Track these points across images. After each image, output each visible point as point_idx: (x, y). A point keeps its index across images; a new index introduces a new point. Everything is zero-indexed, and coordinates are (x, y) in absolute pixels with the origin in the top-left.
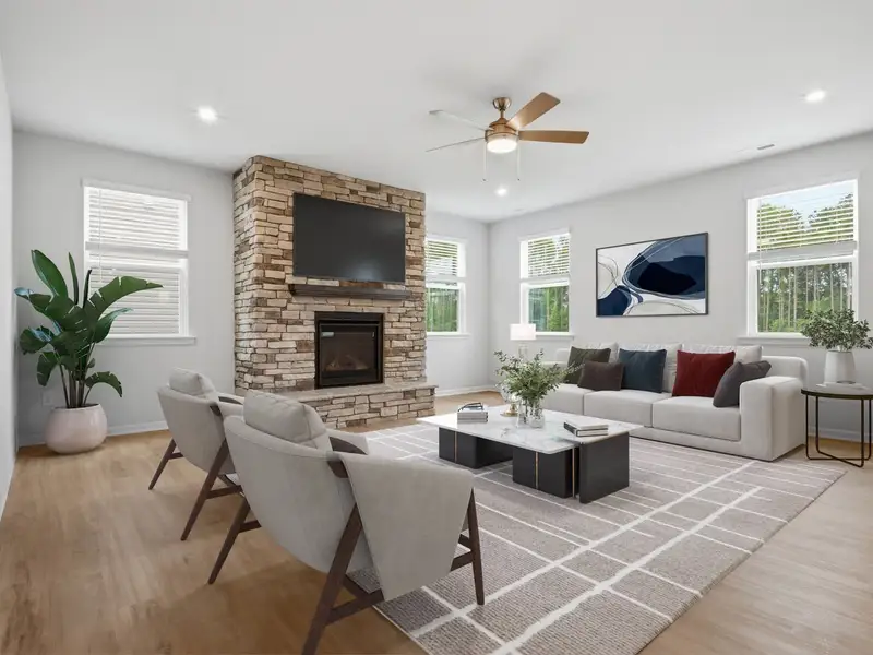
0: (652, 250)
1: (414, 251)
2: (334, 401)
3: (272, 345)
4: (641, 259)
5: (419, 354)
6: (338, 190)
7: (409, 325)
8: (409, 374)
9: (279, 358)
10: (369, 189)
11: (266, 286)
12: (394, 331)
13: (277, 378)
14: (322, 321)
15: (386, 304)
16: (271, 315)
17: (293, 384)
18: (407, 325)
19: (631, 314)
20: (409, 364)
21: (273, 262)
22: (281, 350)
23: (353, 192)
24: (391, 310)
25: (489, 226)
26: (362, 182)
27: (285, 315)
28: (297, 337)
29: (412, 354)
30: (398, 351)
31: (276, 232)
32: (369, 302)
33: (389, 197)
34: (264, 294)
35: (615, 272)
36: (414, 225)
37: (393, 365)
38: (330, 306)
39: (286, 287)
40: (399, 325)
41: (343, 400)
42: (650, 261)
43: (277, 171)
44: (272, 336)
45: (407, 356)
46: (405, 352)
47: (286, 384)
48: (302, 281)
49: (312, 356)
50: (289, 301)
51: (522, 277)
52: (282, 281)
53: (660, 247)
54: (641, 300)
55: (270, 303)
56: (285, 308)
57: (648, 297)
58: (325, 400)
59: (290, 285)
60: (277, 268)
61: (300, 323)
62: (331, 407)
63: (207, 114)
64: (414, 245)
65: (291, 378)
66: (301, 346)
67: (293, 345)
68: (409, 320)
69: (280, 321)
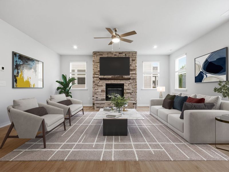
0: (209, 57)
1: (133, 67)
2: (105, 104)
3: (96, 91)
4: (207, 60)
5: (134, 94)
6: (111, 55)
7: (132, 86)
8: (131, 99)
9: (97, 93)
10: (120, 53)
11: (95, 78)
12: (126, 88)
13: (97, 98)
14: (108, 86)
15: (125, 81)
16: (96, 84)
17: (100, 99)
18: (130, 86)
19: (204, 82)
20: (131, 96)
21: (96, 73)
22: (98, 92)
23: (115, 55)
24: (126, 83)
25: (169, 56)
26: (118, 52)
27: (99, 84)
28: (101, 89)
29: (132, 94)
30: (128, 93)
31: (97, 67)
32: (119, 81)
33: (125, 54)
34: (94, 80)
35: (200, 66)
36: (133, 60)
37: (127, 96)
38: (109, 82)
39: (99, 78)
40: (128, 86)
41: (107, 104)
42: (209, 61)
43: (97, 54)
44: (96, 89)
45: (131, 94)
46: (130, 93)
47: (99, 99)
48: (102, 77)
49: (105, 93)
50: (100, 81)
51: (176, 71)
52: (98, 77)
53: (212, 55)
54: (207, 76)
55: (95, 82)
56: (99, 83)
57: (209, 75)
58: (103, 103)
59: (100, 78)
60: (97, 74)
61: (102, 86)
62: (104, 105)
63: (75, 47)
64: (133, 65)
65: (100, 98)
66: (102, 91)
67: (100, 91)
68: (131, 85)
69: (98, 86)
